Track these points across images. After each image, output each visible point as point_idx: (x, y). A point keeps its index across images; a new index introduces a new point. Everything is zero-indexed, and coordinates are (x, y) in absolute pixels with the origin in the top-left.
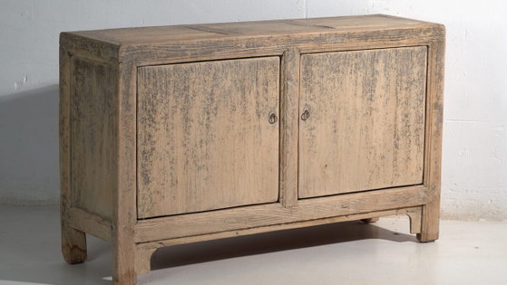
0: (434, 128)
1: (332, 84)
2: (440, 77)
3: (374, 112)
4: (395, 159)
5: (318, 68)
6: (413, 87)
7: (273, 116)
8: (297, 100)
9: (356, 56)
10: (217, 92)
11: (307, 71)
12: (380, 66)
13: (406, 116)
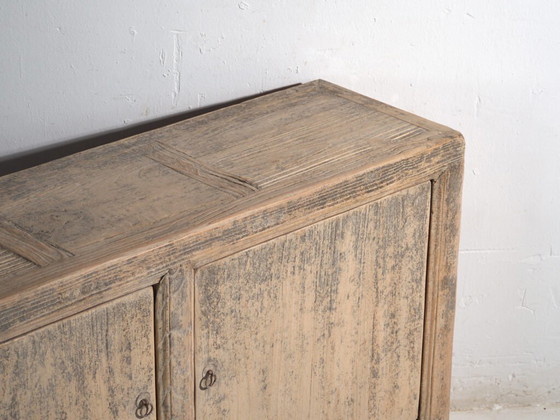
0: (441, 322)
1: (257, 305)
2: (453, 229)
3: (336, 331)
4: (373, 397)
5: (228, 284)
6: (405, 261)
7: (144, 404)
8: (190, 360)
9: (303, 238)
10: (24, 398)
11: (208, 298)
12: (346, 245)
13: (393, 316)
